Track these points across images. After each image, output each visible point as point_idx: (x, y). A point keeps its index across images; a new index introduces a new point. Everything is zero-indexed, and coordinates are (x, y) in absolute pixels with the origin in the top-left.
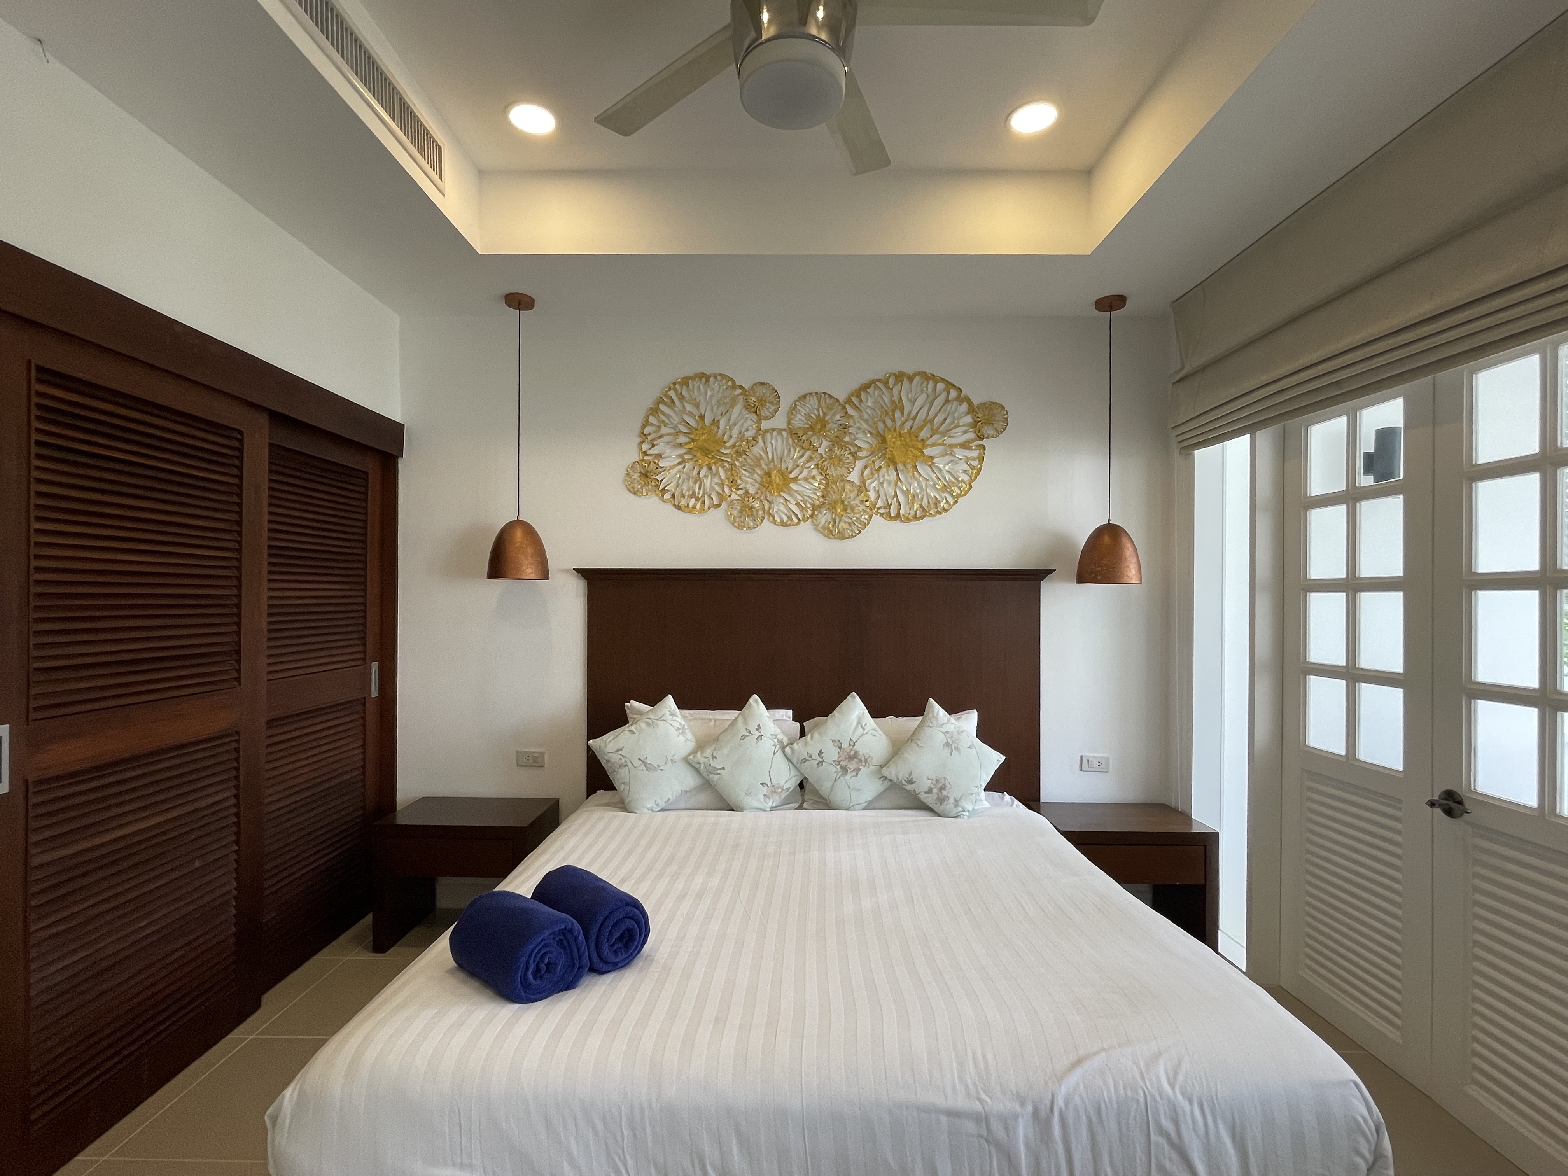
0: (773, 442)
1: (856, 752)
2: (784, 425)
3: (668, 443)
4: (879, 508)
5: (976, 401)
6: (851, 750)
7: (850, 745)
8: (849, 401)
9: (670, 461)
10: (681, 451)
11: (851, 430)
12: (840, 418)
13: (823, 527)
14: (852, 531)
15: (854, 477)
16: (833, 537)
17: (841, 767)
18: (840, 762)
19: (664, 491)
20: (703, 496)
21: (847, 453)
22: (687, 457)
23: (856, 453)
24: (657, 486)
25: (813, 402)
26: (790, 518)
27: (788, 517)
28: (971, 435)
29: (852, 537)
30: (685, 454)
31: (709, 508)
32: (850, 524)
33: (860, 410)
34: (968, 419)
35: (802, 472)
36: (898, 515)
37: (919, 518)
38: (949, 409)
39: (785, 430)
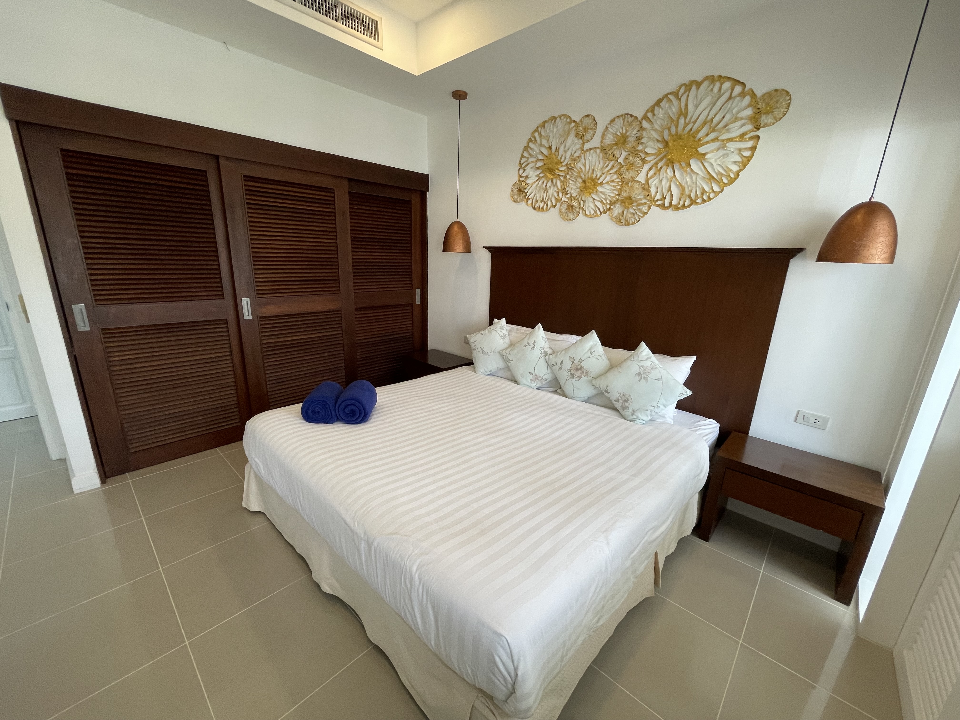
0: (590, 158)
1: (582, 367)
2: (599, 145)
3: (531, 168)
4: (657, 200)
5: (759, 93)
6: (579, 365)
7: (579, 362)
8: (645, 117)
9: (533, 179)
10: (538, 172)
11: (643, 141)
12: (637, 132)
13: (616, 218)
14: (635, 219)
15: (641, 178)
16: (621, 224)
17: (571, 373)
18: (570, 370)
19: (528, 199)
20: (548, 200)
21: (638, 159)
22: (541, 175)
23: (644, 158)
24: (525, 196)
25: (619, 123)
26: (595, 212)
27: (594, 211)
28: (749, 127)
29: (635, 223)
30: (540, 173)
31: (550, 208)
32: (634, 214)
33: (652, 123)
34: (749, 112)
35: (605, 178)
36: (671, 205)
37: (687, 206)
38: (729, 106)
39: (598, 148)
